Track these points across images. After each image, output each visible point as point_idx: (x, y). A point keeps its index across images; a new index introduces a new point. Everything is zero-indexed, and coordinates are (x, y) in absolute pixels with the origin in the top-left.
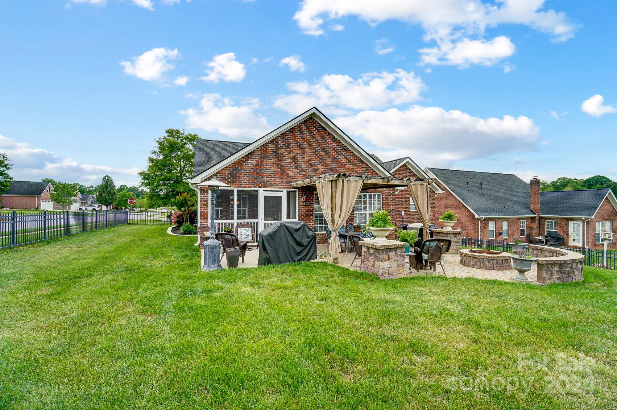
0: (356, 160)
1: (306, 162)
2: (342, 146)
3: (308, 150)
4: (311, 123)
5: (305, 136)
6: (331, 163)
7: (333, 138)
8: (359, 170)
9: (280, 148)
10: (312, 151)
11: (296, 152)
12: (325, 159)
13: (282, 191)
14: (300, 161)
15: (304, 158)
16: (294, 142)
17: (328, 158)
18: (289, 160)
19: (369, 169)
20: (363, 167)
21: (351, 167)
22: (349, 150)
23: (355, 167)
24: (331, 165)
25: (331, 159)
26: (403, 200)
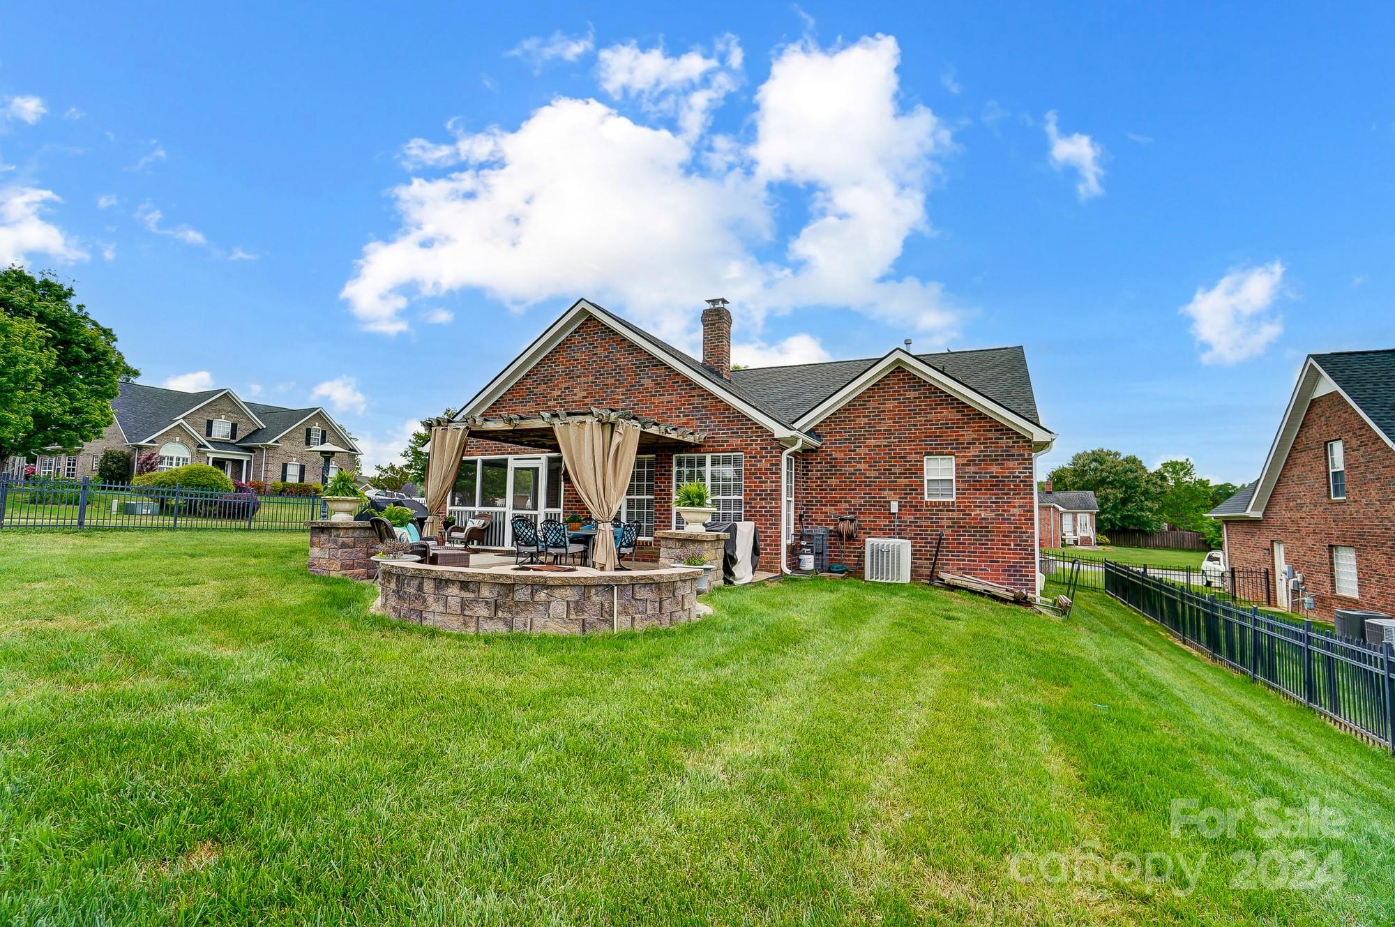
0: (678, 382)
1: (580, 401)
2: (647, 359)
3: (583, 380)
4: (590, 327)
5: (579, 355)
6: (624, 397)
7: (630, 346)
8: (685, 404)
9: (540, 384)
10: (591, 378)
11: (563, 386)
12: (612, 392)
13: (540, 459)
14: (568, 402)
15: (576, 395)
16: (560, 369)
17: (619, 388)
18: (550, 403)
19: (708, 399)
20: (694, 396)
21: (665, 399)
22: (661, 365)
23: (674, 398)
24: (623, 402)
25: (624, 389)
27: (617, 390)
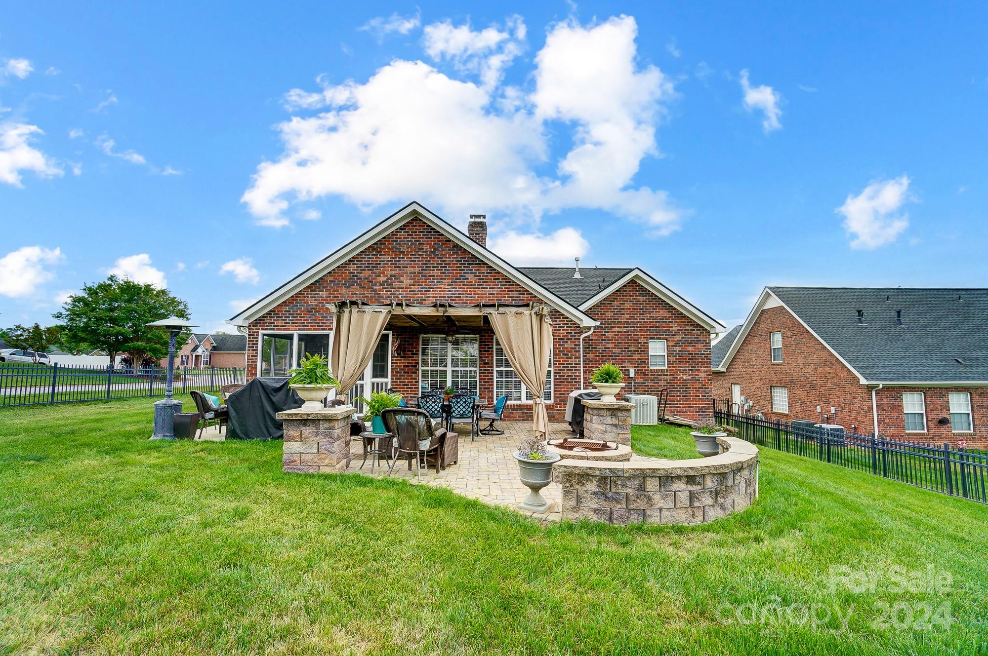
0: (498, 279)
1: (406, 288)
2: (471, 258)
3: (409, 269)
4: (415, 226)
5: (405, 248)
6: (450, 287)
7: (454, 246)
8: (505, 297)
9: (364, 270)
10: (417, 270)
11: (389, 273)
12: (439, 282)
14: (395, 288)
15: (402, 282)
16: (385, 258)
17: (445, 279)
18: (377, 287)
19: (524, 294)
20: (512, 291)
21: (488, 291)
22: (483, 264)
23: (495, 291)
24: (449, 291)
25: (450, 281)
26: (632, 348)
27: (444, 281)
